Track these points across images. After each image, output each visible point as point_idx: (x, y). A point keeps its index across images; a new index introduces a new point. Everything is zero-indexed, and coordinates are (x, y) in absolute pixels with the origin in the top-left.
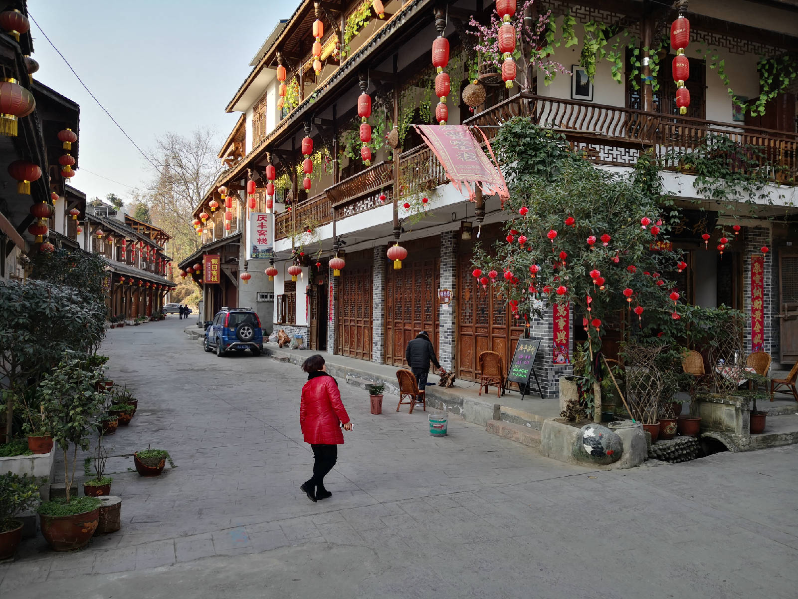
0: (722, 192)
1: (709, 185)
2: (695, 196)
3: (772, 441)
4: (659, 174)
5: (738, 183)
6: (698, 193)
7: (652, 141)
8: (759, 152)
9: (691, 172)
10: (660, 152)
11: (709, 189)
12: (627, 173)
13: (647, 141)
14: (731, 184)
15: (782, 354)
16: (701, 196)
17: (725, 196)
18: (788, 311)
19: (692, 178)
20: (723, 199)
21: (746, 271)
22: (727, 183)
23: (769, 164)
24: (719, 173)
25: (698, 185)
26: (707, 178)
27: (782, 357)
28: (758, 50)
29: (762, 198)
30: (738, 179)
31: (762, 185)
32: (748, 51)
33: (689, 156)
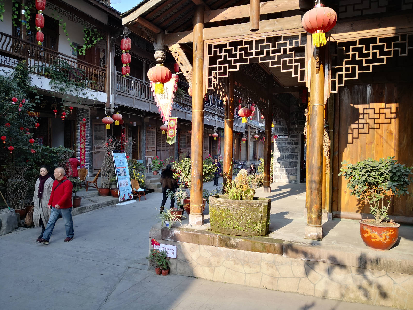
0: (64, 90)
1: (57, 85)
2: (50, 90)
3: (83, 210)
4: (30, 75)
5: (72, 86)
6: (52, 88)
7: (26, 56)
8: (82, 72)
9: (48, 76)
10: (31, 63)
11: (58, 87)
12: (10, 71)
13: (23, 56)
14: (68, 86)
15: (93, 169)
16: (53, 90)
17: (65, 92)
18: (96, 149)
19: (49, 80)
20: (65, 93)
21: (78, 130)
22: (67, 85)
23: (87, 79)
24: (63, 79)
25: (52, 84)
26: (56, 81)
27: (93, 170)
28: (83, 22)
29: (84, 95)
30: (72, 84)
31: (83, 88)
32: (78, 22)
33: (46, 68)
